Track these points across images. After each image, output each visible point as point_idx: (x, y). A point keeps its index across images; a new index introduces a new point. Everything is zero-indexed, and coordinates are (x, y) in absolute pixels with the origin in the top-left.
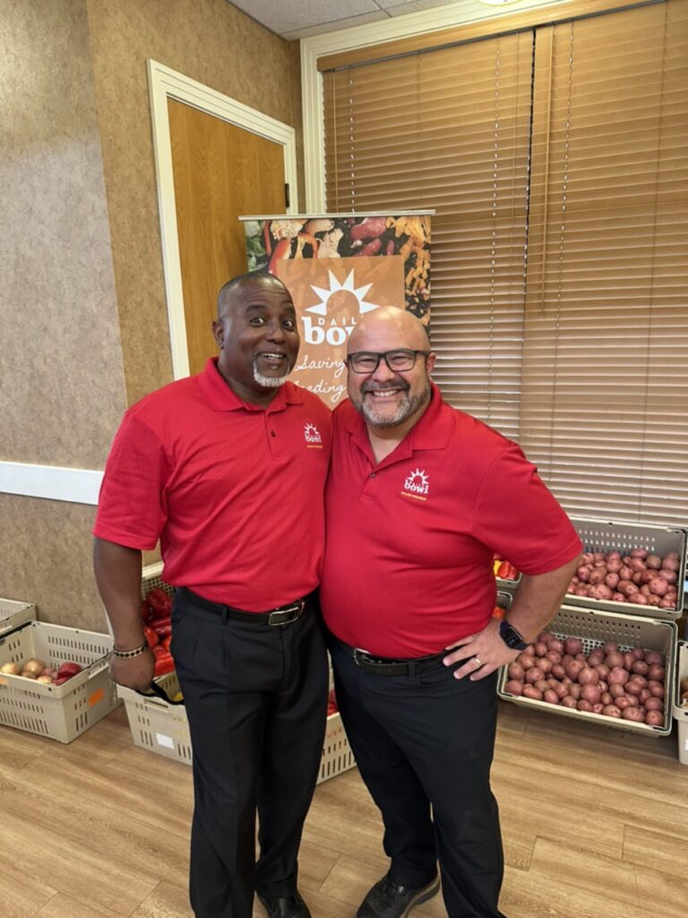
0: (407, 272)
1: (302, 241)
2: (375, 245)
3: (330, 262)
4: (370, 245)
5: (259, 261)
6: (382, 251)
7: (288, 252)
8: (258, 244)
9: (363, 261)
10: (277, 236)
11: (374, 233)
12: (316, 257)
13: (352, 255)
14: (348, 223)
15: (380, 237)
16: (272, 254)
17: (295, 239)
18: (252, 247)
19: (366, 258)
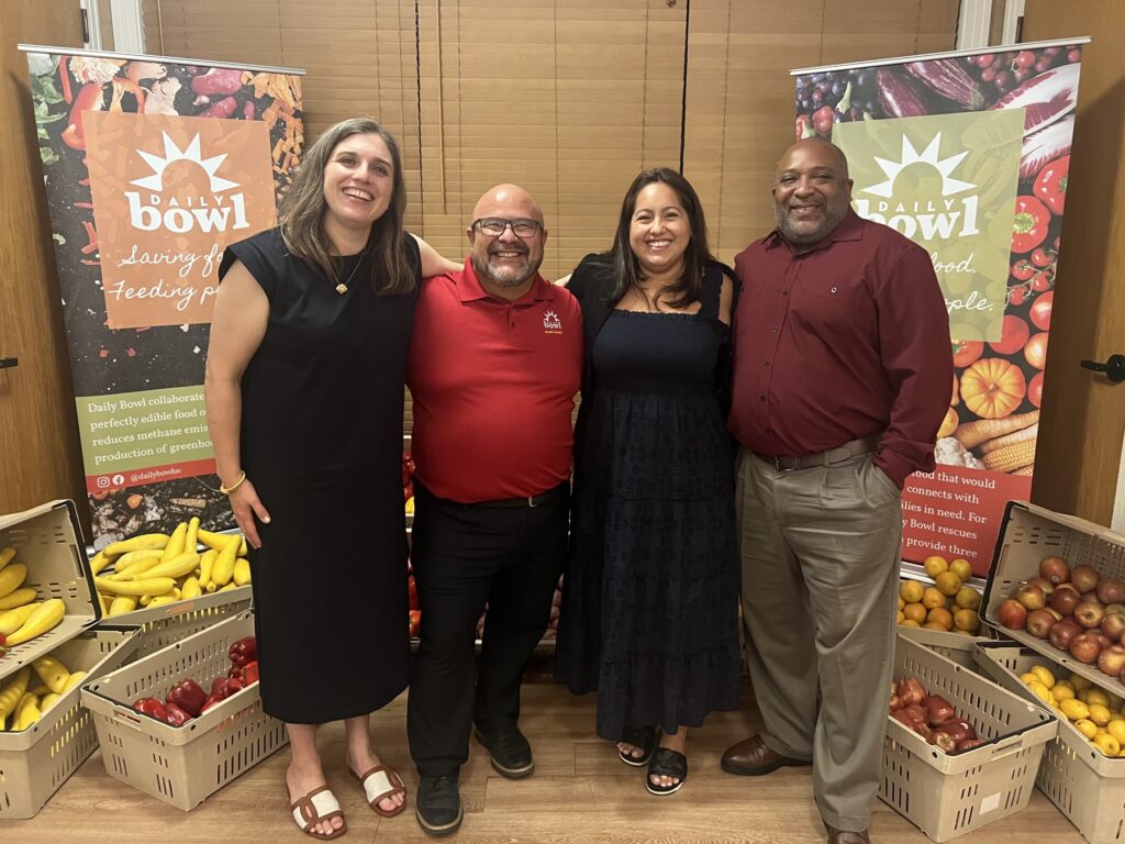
0: (273, 144)
1: (119, 89)
2: (227, 104)
3: (164, 119)
4: (221, 103)
5: (52, 109)
6: (237, 113)
7: (99, 102)
8: (49, 86)
9: (214, 123)
10: (79, 78)
11: (226, 88)
12: (143, 112)
13: (194, 115)
14: (187, 72)
15: (233, 95)
16: (73, 102)
17: (110, 84)
18: (40, 89)
19: (216, 121)
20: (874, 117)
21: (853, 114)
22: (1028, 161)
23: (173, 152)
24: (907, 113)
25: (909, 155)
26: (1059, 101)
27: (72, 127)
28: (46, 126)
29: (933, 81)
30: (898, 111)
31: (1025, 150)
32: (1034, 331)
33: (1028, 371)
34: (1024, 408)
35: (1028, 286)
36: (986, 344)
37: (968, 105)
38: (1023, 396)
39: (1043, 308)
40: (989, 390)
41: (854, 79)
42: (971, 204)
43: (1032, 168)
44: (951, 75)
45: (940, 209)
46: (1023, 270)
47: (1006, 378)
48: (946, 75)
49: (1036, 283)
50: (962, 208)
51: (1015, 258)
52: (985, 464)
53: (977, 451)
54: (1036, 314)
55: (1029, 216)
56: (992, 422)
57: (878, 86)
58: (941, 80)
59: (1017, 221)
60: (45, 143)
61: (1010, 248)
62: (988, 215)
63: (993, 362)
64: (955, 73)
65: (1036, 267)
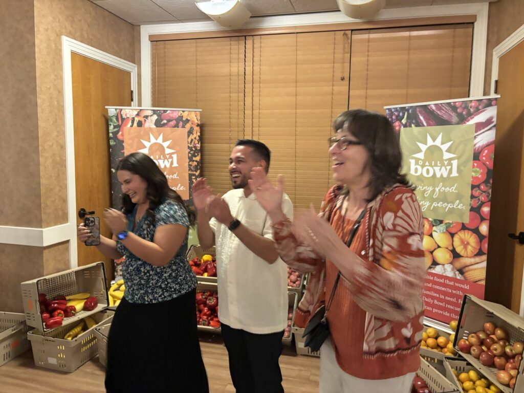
0: (189, 136)
1: (137, 119)
2: (173, 123)
3: (151, 129)
4: (171, 123)
5: (115, 127)
6: (177, 126)
7: (130, 124)
8: (114, 119)
9: (167, 129)
10: (124, 116)
11: (172, 117)
12: (144, 127)
13: (161, 127)
14: (160, 112)
15: (176, 120)
16: (121, 125)
17: (134, 118)
18: (112, 121)
19: (168, 129)
20: (416, 126)
21: (408, 125)
22: (477, 146)
23: (153, 140)
24: (429, 125)
25: (430, 142)
26: (489, 121)
27: (120, 133)
28: (112, 133)
29: (439, 112)
30: (425, 124)
31: (476, 141)
32: (483, 219)
33: (481, 237)
34: (480, 253)
35: (479, 199)
36: (463, 224)
37: (452, 122)
38: (479, 248)
39: (486, 209)
40: (465, 244)
41: (408, 110)
42: (455, 163)
43: (478, 149)
44: (445, 110)
45: (443, 165)
46: (477, 192)
47: (472, 239)
48: (443, 110)
49: (482, 198)
50: (451, 165)
51: (473, 187)
52: (465, 277)
53: (461, 271)
54: (483, 212)
55: (478, 169)
56: (466, 259)
57: (417, 114)
58: (441, 112)
59: (473, 171)
60: (111, 138)
61: (470, 183)
62: (462, 168)
63: (466, 231)
64: (447, 109)
65: (482, 191)
